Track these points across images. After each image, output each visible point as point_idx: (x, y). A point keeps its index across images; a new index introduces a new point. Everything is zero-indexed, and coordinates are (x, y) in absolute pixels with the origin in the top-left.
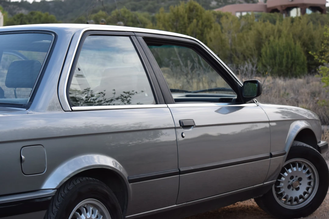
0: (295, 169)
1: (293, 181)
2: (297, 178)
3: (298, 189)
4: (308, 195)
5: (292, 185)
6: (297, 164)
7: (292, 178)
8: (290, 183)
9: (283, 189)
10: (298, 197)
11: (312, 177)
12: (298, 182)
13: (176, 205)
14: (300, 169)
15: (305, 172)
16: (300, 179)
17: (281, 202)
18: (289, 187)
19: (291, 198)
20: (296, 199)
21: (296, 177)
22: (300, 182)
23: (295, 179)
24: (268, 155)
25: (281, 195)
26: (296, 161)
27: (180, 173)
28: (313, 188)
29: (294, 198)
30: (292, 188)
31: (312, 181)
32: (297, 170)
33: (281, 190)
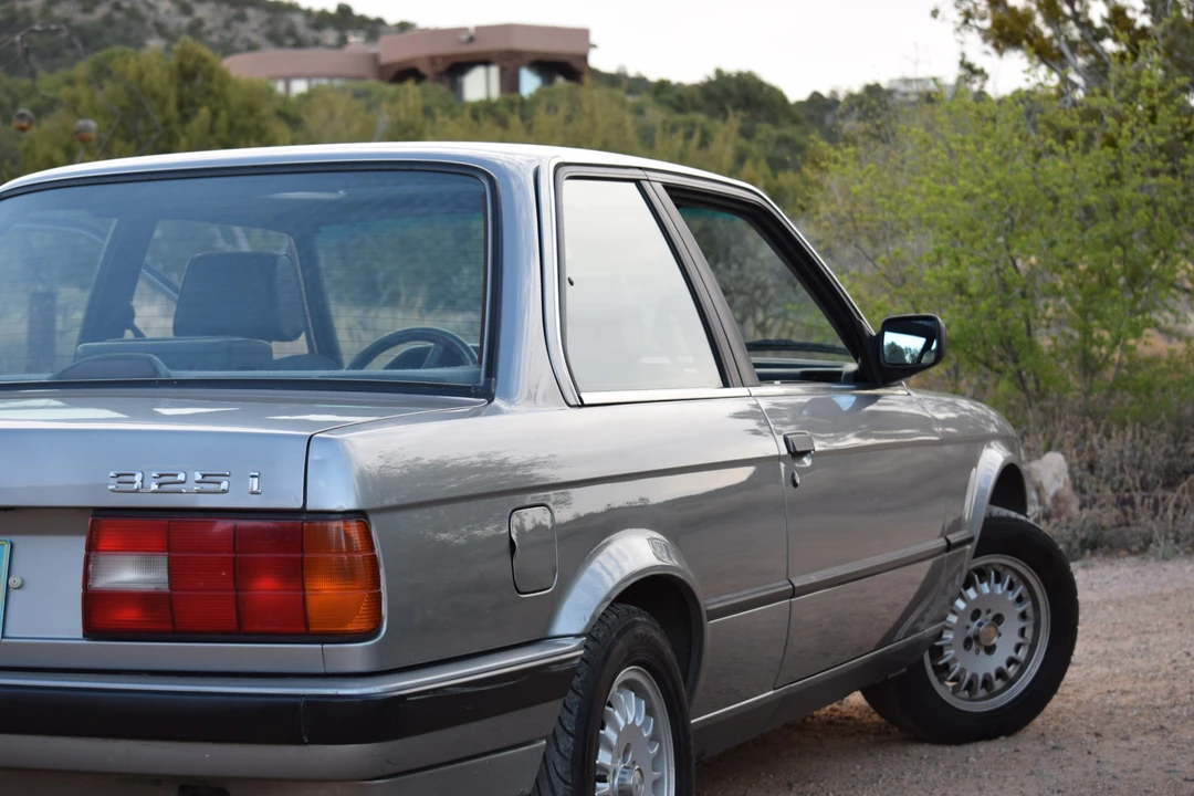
0: (985, 588)
1: (980, 625)
2: (990, 616)
3: (990, 650)
4: (1018, 668)
5: (977, 638)
6: (993, 573)
7: (976, 614)
8: (970, 632)
9: (952, 651)
10: (993, 675)
11: (1030, 613)
12: (993, 629)
13: (772, 692)
14: (999, 589)
15: (1012, 597)
16: (998, 619)
17: (945, 690)
18: (968, 643)
19: (974, 676)
20: (987, 683)
21: (989, 611)
22: (1000, 628)
23: (985, 618)
24: (941, 543)
25: (946, 667)
26: (987, 565)
27: (794, 593)
28: (1032, 648)
29: (981, 678)
30: (974, 646)
31: (1029, 625)
32: (992, 590)
33: (946, 653)
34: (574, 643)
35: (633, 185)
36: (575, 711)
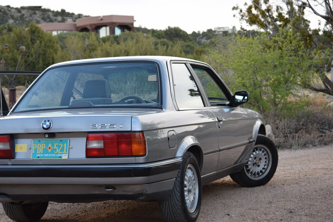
0: (257, 152)
1: (256, 160)
2: (259, 158)
3: (259, 166)
4: (265, 170)
5: (256, 163)
6: (259, 149)
7: (255, 158)
8: (254, 162)
9: (250, 166)
10: (259, 172)
11: (267, 158)
12: (259, 161)
13: (215, 172)
14: (260, 152)
15: (263, 154)
16: (260, 159)
17: (249, 175)
18: (254, 164)
19: (255, 172)
20: (258, 173)
21: (258, 157)
22: (261, 161)
23: (257, 159)
24: (248, 141)
25: (249, 170)
26: (258, 147)
27: (220, 150)
28: (268, 165)
29: (257, 172)
30: (255, 165)
31: (267, 160)
32: (259, 152)
33: (249, 167)
34: (180, 159)
35: (184, 64)
36: (180, 173)
